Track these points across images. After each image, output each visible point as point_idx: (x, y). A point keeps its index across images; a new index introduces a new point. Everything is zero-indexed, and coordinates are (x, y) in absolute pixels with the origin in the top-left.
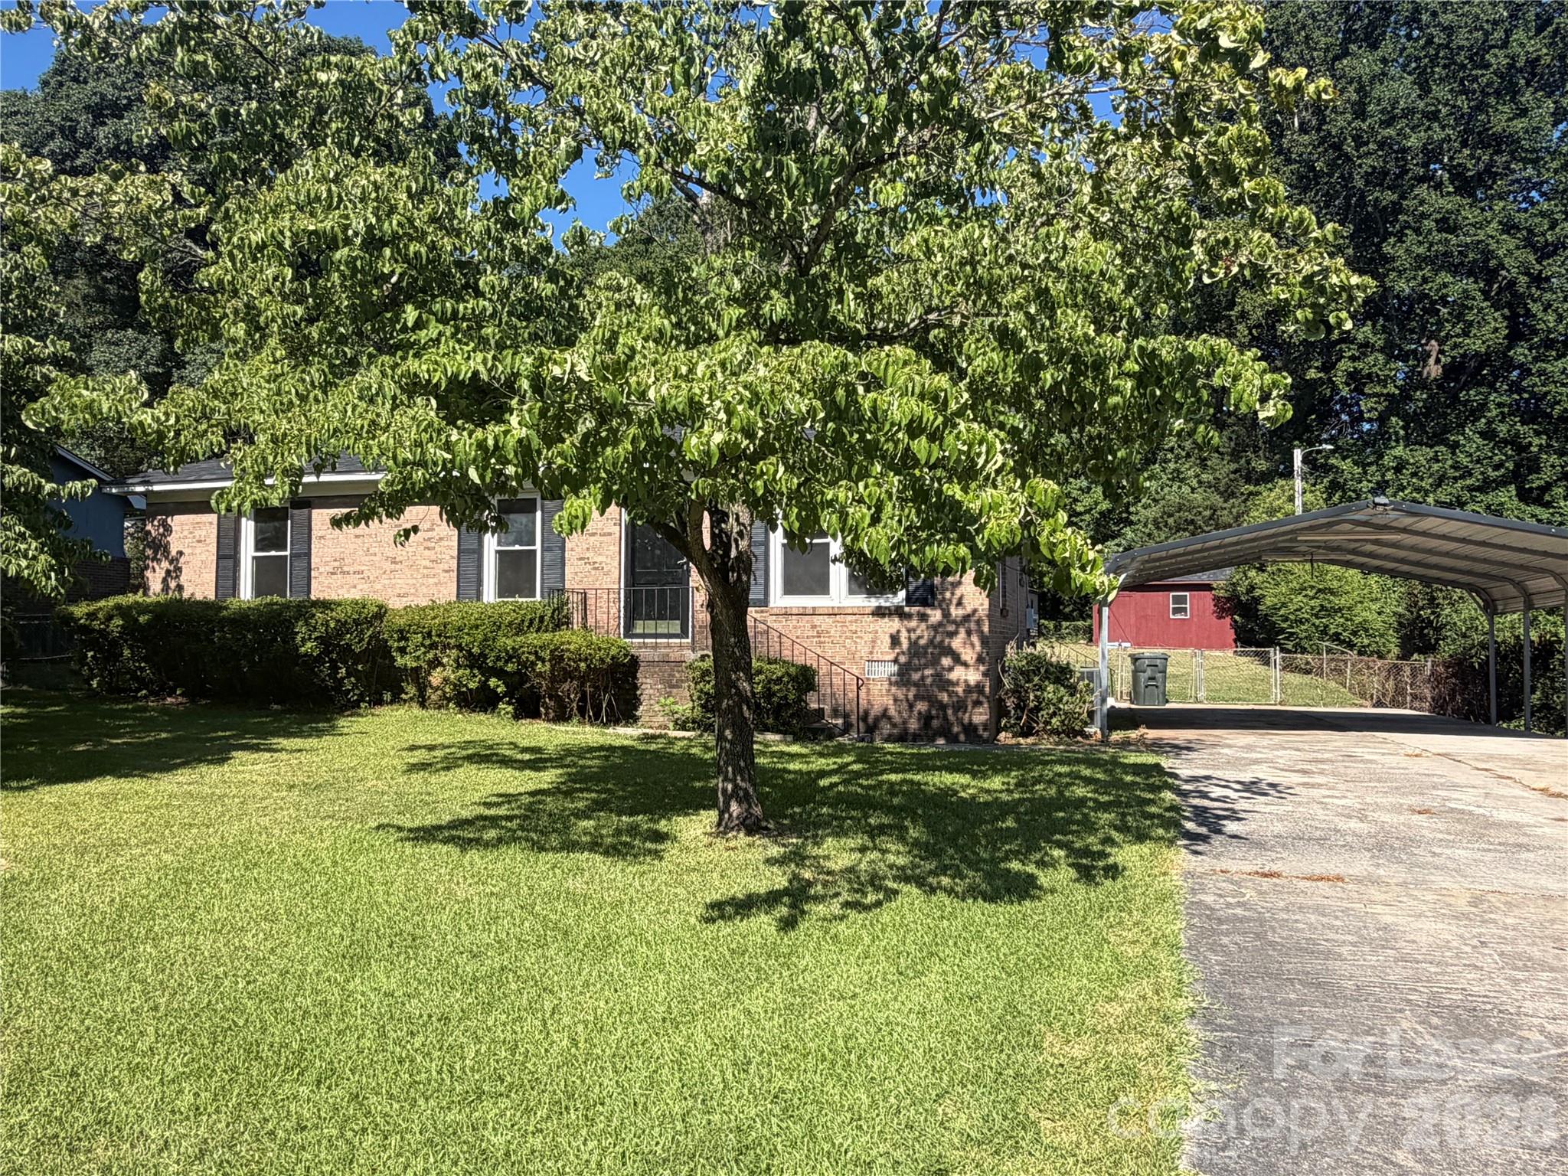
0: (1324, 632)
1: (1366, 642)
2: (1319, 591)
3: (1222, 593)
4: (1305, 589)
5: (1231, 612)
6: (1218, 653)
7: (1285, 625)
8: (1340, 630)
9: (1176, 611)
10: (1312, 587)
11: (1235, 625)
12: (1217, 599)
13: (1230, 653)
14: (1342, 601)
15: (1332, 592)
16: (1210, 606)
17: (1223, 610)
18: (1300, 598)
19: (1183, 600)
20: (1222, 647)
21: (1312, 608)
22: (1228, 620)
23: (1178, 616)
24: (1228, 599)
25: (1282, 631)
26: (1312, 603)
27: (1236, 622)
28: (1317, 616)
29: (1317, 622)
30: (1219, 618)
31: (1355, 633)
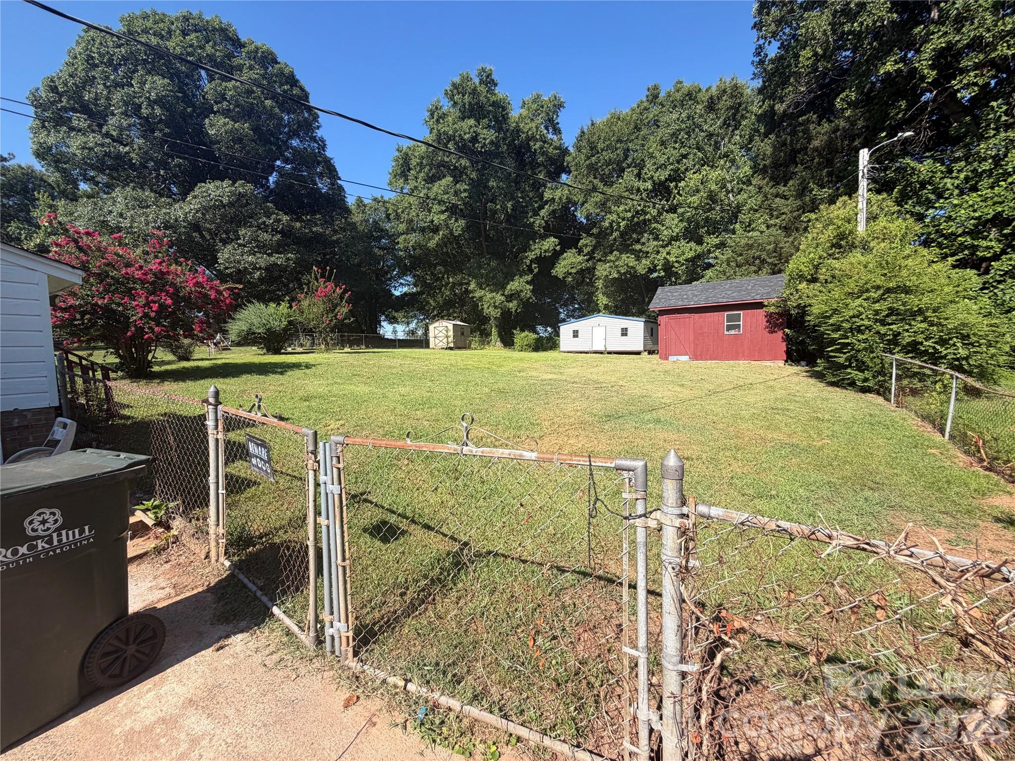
0: (894, 341)
1: (963, 352)
2: (889, 291)
3: (772, 309)
4: (867, 291)
5: (781, 327)
6: (768, 363)
7: (836, 336)
8: (920, 338)
9: (729, 328)
10: (878, 288)
11: (787, 339)
12: (769, 316)
13: (781, 363)
14: (914, 301)
15: (907, 291)
16: (763, 321)
17: (776, 325)
18: (858, 302)
19: (738, 318)
20: (774, 358)
21: (877, 312)
22: (780, 334)
23: (733, 332)
24: (780, 315)
25: (833, 342)
26: (877, 306)
27: (787, 335)
28: (883, 323)
29: (883, 330)
30: (771, 332)
31: (943, 342)
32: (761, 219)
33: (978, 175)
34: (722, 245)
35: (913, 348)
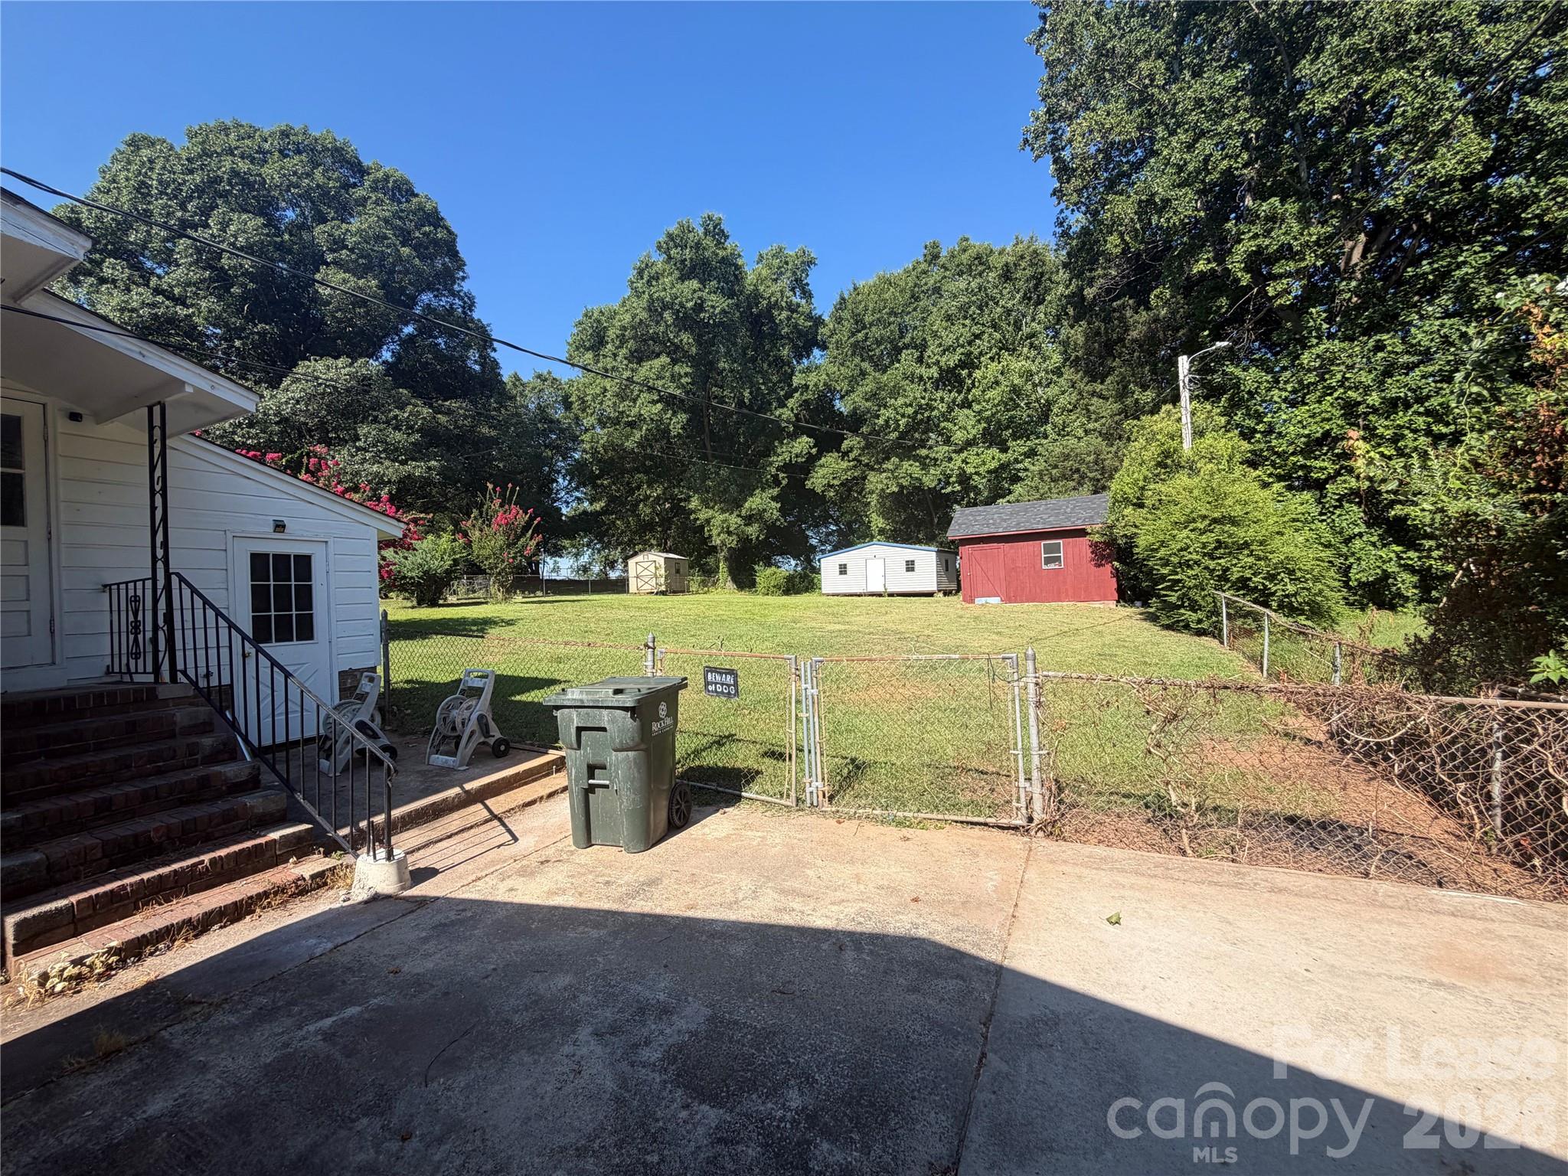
0: (1224, 577)
1: (1291, 588)
2: (1215, 521)
3: (1097, 538)
4: (1194, 521)
5: (1109, 559)
6: (1097, 605)
7: (1165, 571)
8: (1248, 574)
9: (1048, 561)
10: (1204, 517)
11: (1117, 574)
12: (1094, 546)
13: (1112, 604)
14: (1242, 534)
15: (1234, 522)
16: (1087, 552)
17: (1103, 557)
18: (1186, 532)
19: (1057, 548)
20: (1104, 598)
21: (1204, 545)
22: (1108, 567)
23: (1052, 566)
24: (1107, 544)
25: (1163, 578)
26: (1204, 538)
27: (1117, 569)
28: (1212, 558)
29: (1212, 564)
30: (1099, 566)
31: (1272, 577)
32: (1076, 422)
33: (1307, 388)
34: (1032, 453)
35: (1242, 584)
